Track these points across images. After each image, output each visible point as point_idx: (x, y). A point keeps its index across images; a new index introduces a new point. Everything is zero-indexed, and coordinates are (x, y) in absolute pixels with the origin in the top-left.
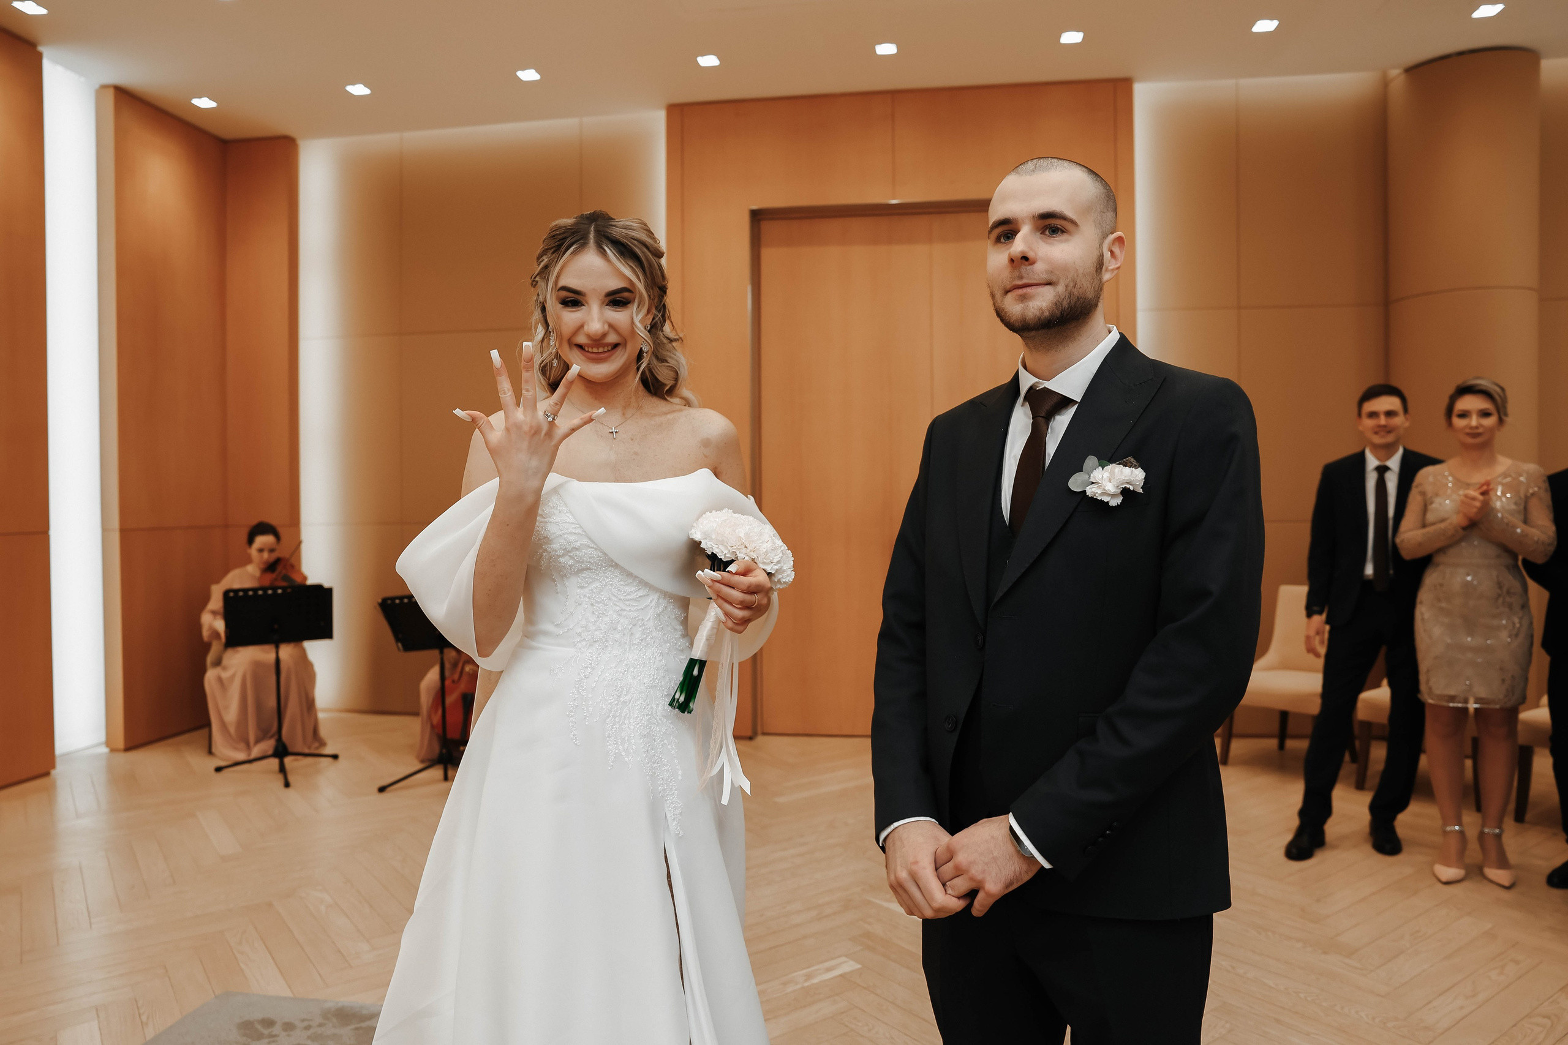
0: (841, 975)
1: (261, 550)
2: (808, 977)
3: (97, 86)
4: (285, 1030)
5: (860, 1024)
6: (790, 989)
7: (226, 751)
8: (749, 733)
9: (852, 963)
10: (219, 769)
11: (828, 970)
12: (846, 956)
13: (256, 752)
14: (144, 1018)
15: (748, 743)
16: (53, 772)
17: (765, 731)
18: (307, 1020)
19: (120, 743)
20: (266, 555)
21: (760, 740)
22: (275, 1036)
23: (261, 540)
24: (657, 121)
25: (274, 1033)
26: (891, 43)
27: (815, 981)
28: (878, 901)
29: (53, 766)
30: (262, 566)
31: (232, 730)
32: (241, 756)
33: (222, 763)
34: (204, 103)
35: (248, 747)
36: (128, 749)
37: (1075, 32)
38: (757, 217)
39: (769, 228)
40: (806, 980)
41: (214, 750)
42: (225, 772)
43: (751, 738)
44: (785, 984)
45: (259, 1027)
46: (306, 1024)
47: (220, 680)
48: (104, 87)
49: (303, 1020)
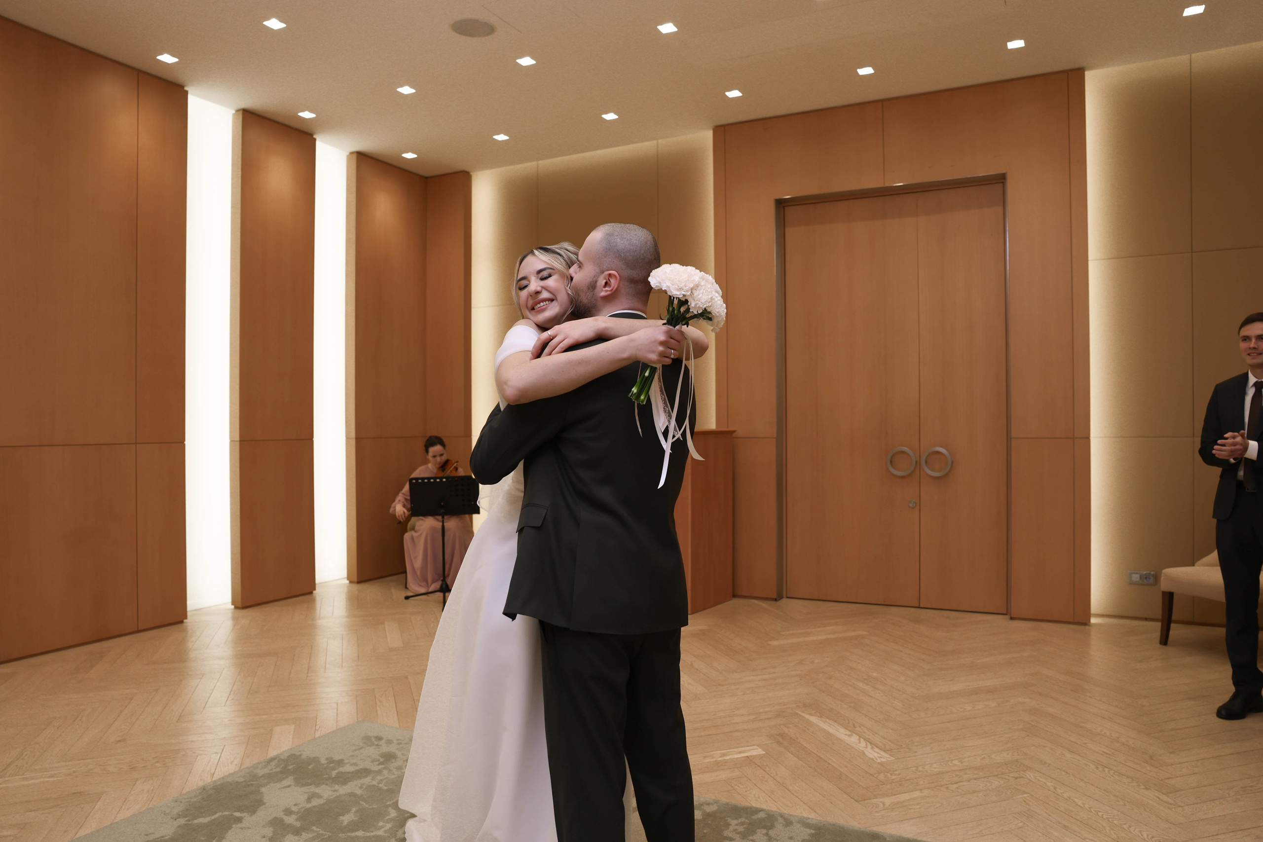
0: (747, 757)
1: (434, 456)
2: (724, 755)
3: (348, 154)
4: (386, 743)
5: (742, 787)
6: (707, 760)
7: (415, 587)
8: (775, 597)
9: (760, 750)
10: (407, 598)
11: (740, 752)
12: (758, 746)
13: (431, 589)
14: (317, 727)
15: (773, 603)
16: (314, 592)
17: (788, 596)
18: (401, 740)
19: (355, 580)
20: (438, 459)
21: (784, 600)
22: (381, 745)
23: (433, 450)
24: (706, 137)
25: (380, 744)
26: (869, 66)
27: (728, 758)
28: (803, 714)
29: (315, 589)
30: (438, 466)
31: (418, 573)
32: (423, 591)
33: (410, 594)
34: (410, 156)
35: (428, 586)
36: (359, 582)
37: (1019, 41)
38: (781, 204)
39: (790, 212)
40: (721, 757)
41: (408, 586)
42: (411, 600)
43: (776, 600)
44: (705, 757)
45: (373, 740)
46: (399, 741)
47: (412, 539)
48: (352, 153)
49: (398, 740)
